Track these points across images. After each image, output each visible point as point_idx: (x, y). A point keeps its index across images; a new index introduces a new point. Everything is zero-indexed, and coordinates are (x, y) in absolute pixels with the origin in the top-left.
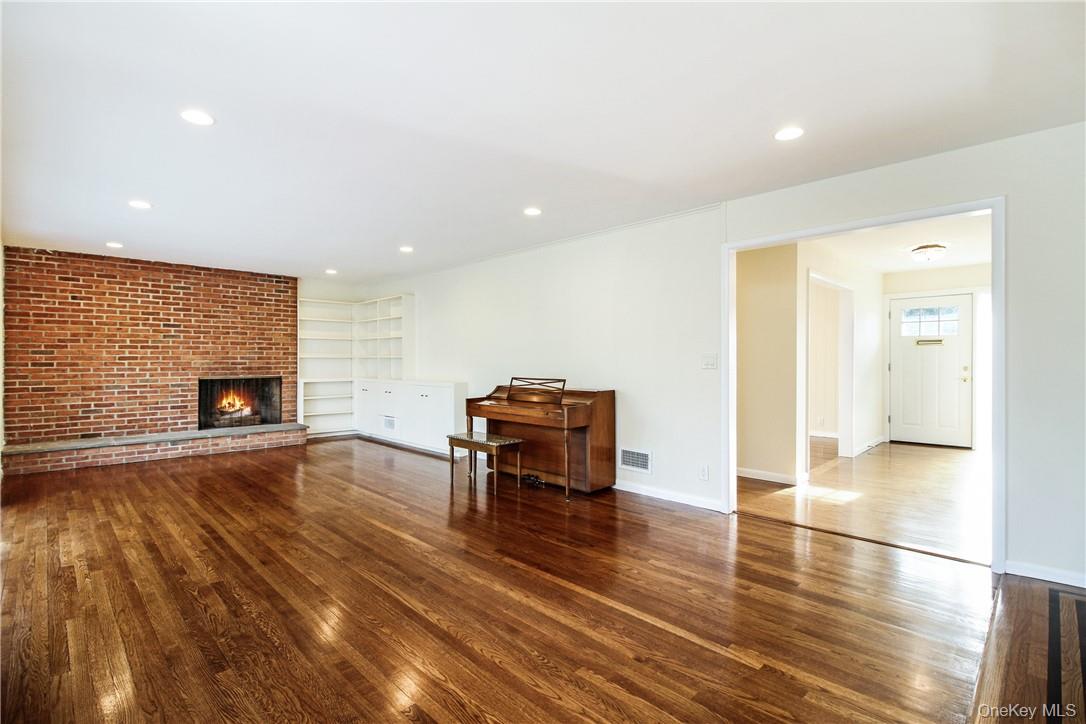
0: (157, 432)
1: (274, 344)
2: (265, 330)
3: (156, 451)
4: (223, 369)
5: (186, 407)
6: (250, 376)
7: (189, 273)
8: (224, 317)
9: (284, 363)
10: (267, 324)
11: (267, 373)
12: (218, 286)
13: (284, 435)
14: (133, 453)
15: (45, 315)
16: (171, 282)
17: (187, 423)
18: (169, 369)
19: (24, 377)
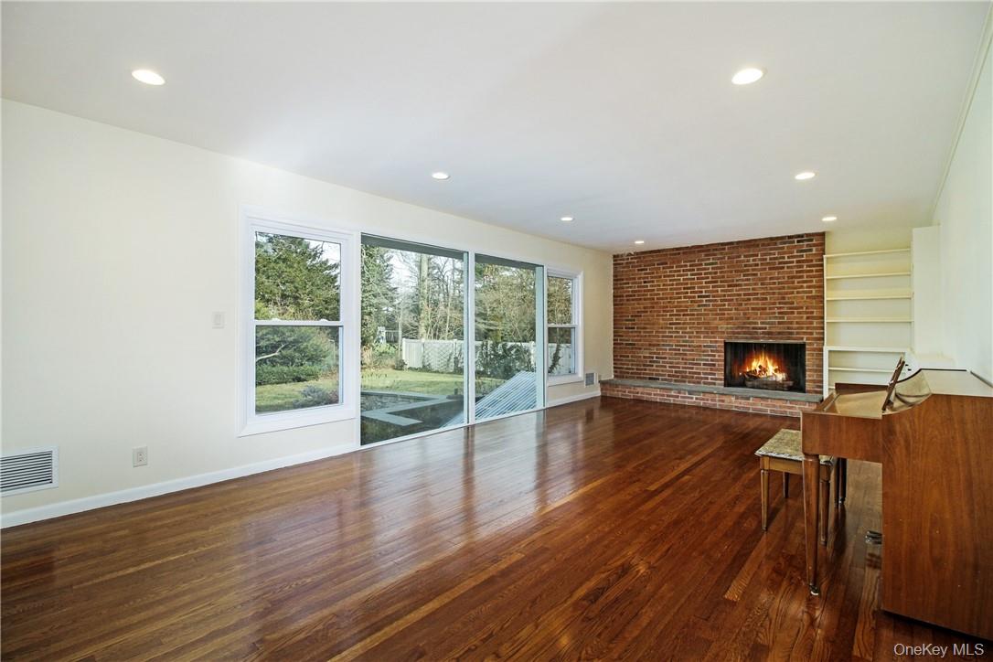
0: (694, 383)
1: (796, 308)
2: (787, 293)
3: (678, 397)
4: (745, 333)
5: (714, 365)
6: (771, 341)
7: (715, 250)
8: (746, 285)
9: (808, 328)
10: (789, 288)
11: (790, 339)
12: (740, 257)
13: (789, 405)
14: (663, 395)
15: (631, 296)
16: (703, 260)
17: (716, 379)
18: (702, 332)
19: (622, 336)
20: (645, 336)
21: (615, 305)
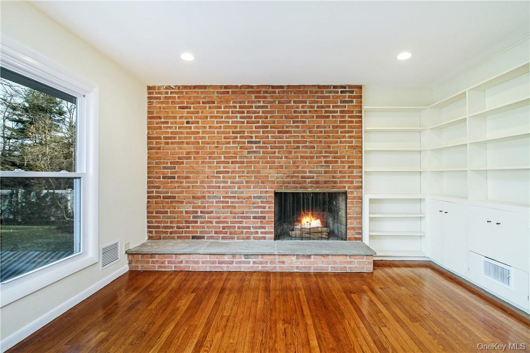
1: (340, 157)
2: (331, 143)
3: (232, 263)
4: (294, 182)
5: (264, 218)
6: (318, 190)
7: (266, 92)
8: (295, 132)
9: (350, 177)
10: (333, 137)
11: (333, 187)
12: (290, 102)
15: (170, 138)
16: (253, 102)
17: (266, 233)
18: (252, 182)
19: (159, 187)
20: (189, 187)
21: (149, 149)
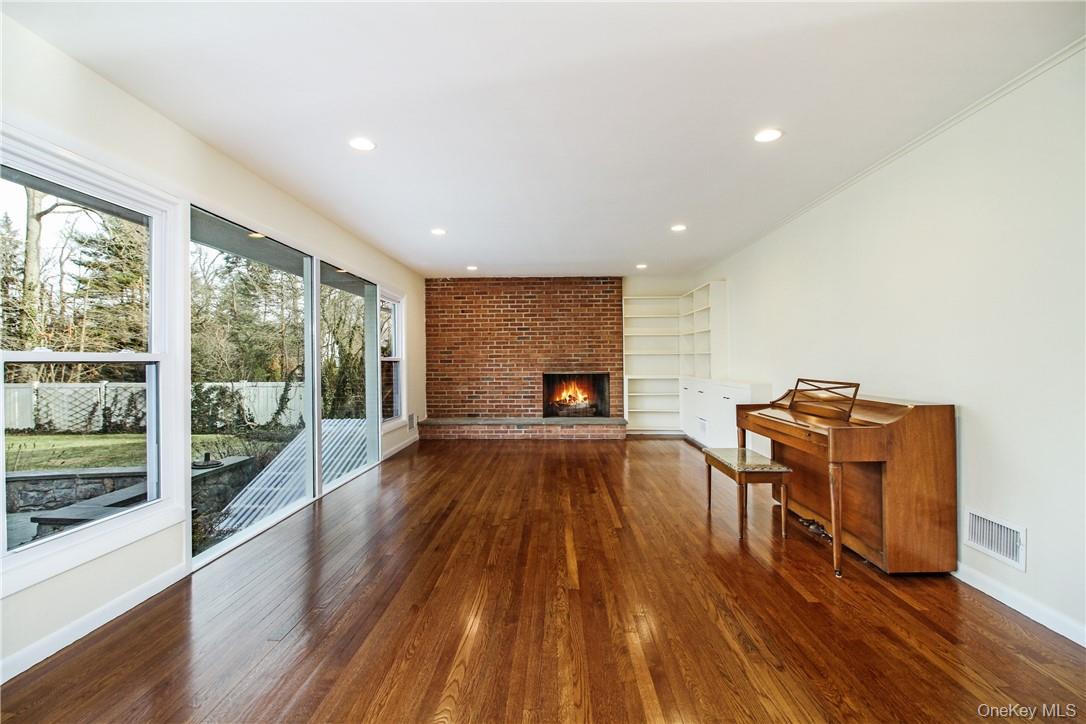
0: (514, 416)
1: (602, 342)
2: (594, 329)
3: (506, 432)
4: (561, 365)
5: (534, 397)
6: (583, 372)
7: (534, 284)
8: (561, 319)
9: (611, 360)
10: (596, 324)
11: (597, 369)
12: (556, 292)
13: (605, 429)
14: (492, 432)
15: (447, 326)
16: (522, 293)
17: (535, 411)
18: (522, 365)
19: (437, 370)
20: (464, 370)
21: (428, 335)
